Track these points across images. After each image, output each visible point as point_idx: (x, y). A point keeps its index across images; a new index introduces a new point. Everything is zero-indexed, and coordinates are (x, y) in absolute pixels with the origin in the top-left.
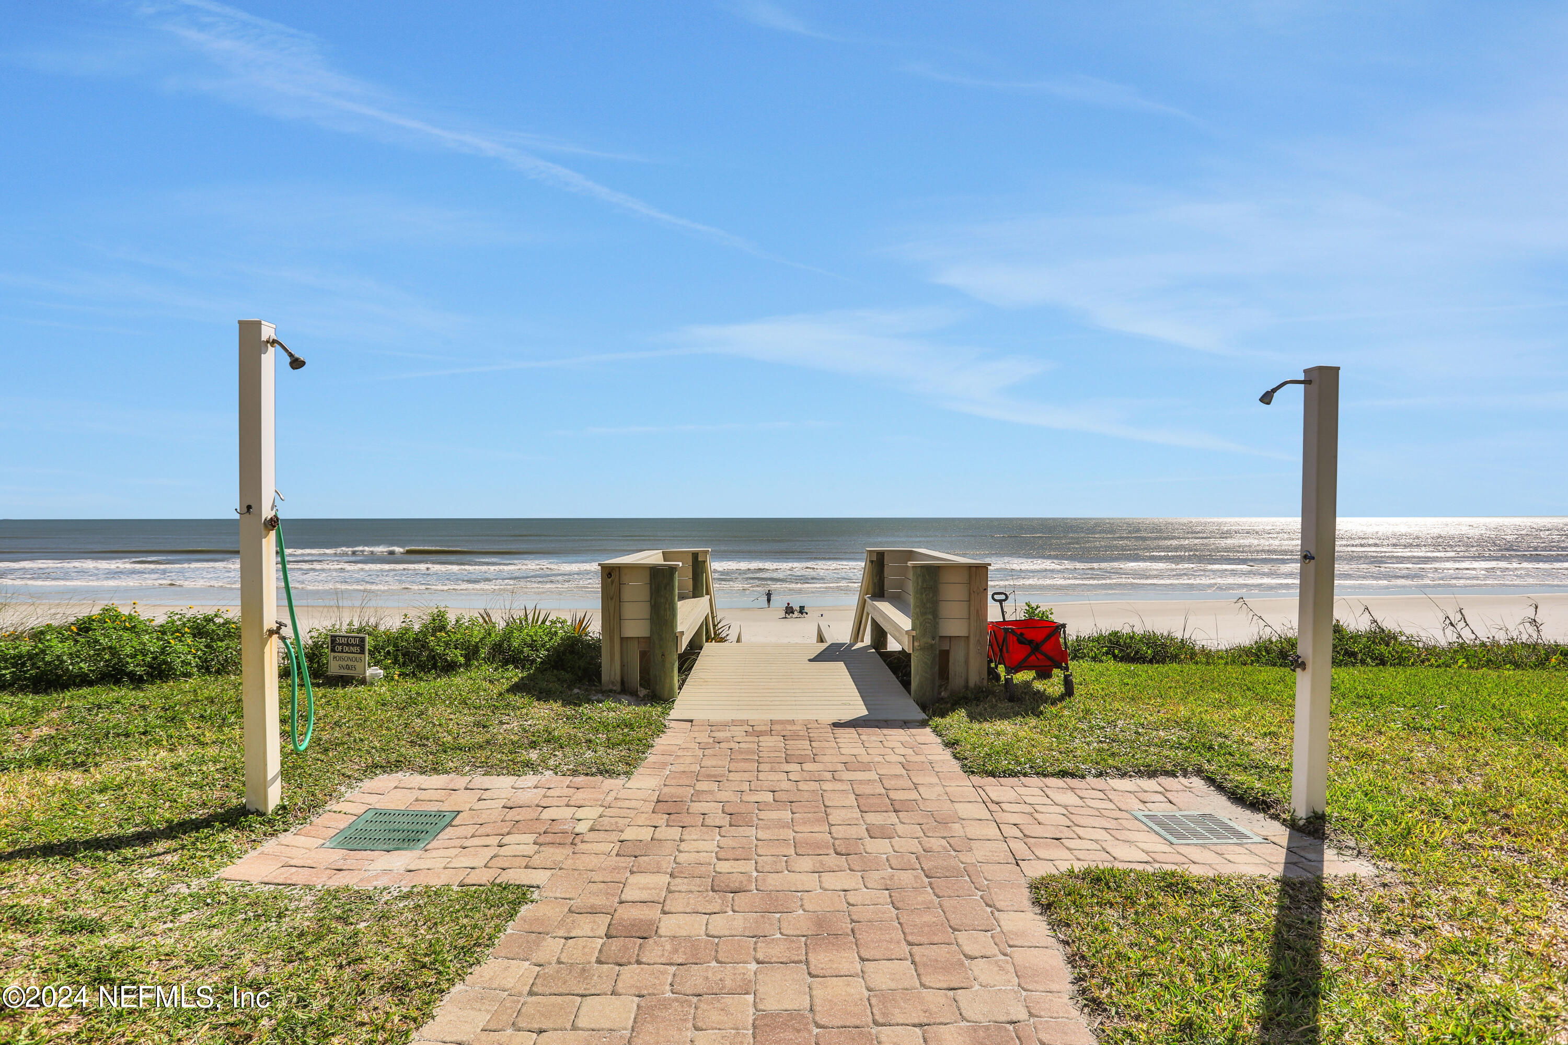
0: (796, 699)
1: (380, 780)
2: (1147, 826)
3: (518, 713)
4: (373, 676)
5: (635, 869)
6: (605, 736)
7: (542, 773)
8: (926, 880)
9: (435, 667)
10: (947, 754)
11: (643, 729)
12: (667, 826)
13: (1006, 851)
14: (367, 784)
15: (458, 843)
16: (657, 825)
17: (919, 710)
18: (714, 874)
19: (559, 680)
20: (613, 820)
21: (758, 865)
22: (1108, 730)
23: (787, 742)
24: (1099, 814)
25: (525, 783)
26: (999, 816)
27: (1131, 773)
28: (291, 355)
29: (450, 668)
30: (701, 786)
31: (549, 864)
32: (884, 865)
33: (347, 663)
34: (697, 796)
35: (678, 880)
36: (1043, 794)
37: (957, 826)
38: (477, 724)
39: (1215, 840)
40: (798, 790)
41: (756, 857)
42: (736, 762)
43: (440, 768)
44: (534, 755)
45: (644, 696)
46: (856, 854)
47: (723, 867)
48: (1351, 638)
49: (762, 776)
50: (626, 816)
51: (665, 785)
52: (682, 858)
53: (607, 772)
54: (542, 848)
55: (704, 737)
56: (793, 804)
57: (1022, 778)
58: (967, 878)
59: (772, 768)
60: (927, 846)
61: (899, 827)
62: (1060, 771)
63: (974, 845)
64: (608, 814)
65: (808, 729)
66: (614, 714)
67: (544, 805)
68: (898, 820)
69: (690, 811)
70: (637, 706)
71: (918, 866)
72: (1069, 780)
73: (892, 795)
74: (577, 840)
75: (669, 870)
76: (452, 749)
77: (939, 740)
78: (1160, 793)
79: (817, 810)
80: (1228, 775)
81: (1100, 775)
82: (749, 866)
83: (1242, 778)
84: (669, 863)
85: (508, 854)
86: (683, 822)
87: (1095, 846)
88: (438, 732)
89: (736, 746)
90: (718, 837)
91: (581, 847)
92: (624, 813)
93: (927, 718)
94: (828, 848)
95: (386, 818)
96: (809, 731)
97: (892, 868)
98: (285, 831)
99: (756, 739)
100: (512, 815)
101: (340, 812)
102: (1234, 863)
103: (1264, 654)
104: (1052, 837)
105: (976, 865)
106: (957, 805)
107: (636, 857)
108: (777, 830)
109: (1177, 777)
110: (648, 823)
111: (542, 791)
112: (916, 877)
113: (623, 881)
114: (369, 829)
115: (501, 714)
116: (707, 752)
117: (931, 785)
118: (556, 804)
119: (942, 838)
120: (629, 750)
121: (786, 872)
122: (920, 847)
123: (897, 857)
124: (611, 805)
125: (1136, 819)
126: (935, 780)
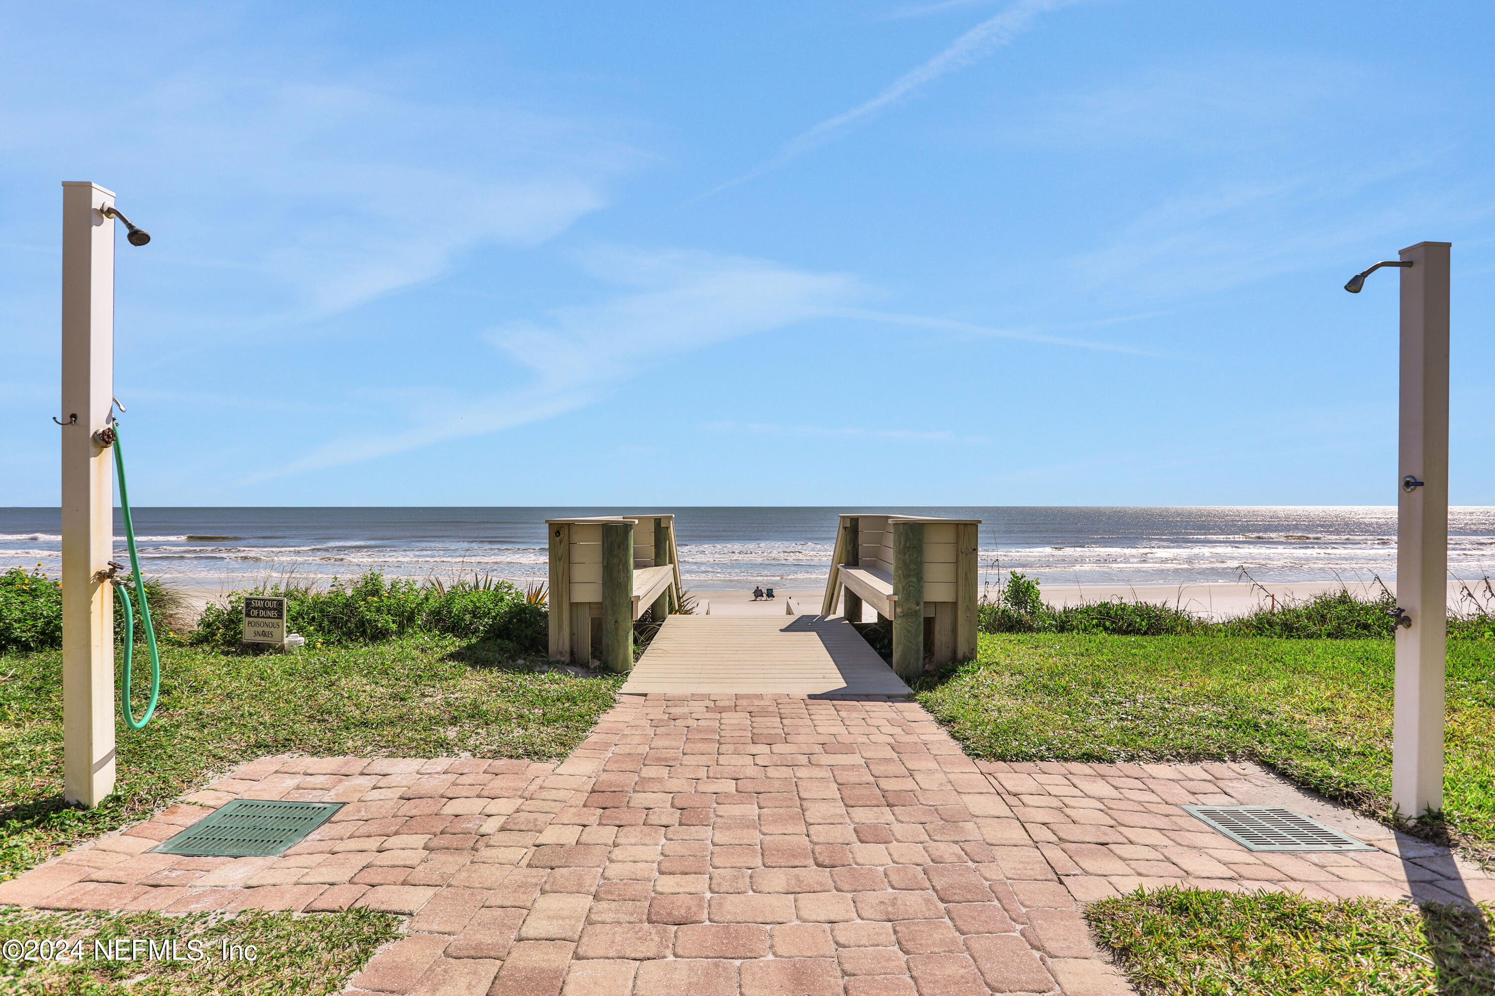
0: (765, 671)
1: (259, 763)
2: (1209, 825)
3: (445, 684)
4: (292, 644)
5: (547, 887)
6: (541, 711)
7: (458, 755)
8: (942, 906)
9: (363, 634)
10: (941, 735)
11: (587, 703)
12: (599, 825)
13: (1041, 862)
14: (244, 768)
15: (326, 846)
16: (586, 823)
17: (903, 684)
18: (653, 895)
19: (501, 650)
20: (531, 816)
21: (714, 881)
22: (1127, 706)
23: (753, 719)
24: (1144, 810)
25: (435, 766)
26: (1021, 811)
27: (1169, 757)
28: (130, 226)
29: (379, 635)
30: (647, 772)
31: (435, 879)
32: (882, 882)
33: (263, 629)
34: (642, 785)
35: (604, 905)
36: (1069, 783)
37: (970, 826)
38: (394, 697)
39: (1303, 846)
40: (767, 778)
41: (711, 869)
42: (692, 742)
43: (336, 748)
44: (452, 733)
45: (595, 668)
46: (843, 866)
47: (667, 884)
48: (1362, 609)
49: (723, 760)
50: (548, 810)
51: (604, 771)
52: (613, 871)
53: (536, 753)
54: (433, 855)
55: (657, 713)
56: (760, 796)
57: (1038, 762)
58: (996, 903)
59: (735, 750)
60: (936, 854)
61: (897, 828)
62: (1084, 754)
63: (999, 852)
64: (528, 809)
65: (778, 704)
66: (557, 686)
67: (451, 796)
68: (893, 818)
69: (631, 804)
70: (586, 678)
71: (927, 884)
72: (1096, 765)
73: (886, 784)
74: (481, 844)
75: (593, 890)
76: (356, 725)
77: (931, 717)
78: (1210, 781)
79: (790, 803)
80: (1292, 759)
81: (1131, 758)
82: (700, 884)
83: (1309, 763)
84: (595, 878)
85: (386, 864)
86: (620, 820)
87: (1154, 855)
88: (344, 705)
89: (693, 723)
90: (664, 841)
91: (485, 853)
92: (546, 806)
93: (913, 692)
94: (805, 857)
95: (250, 811)
96: (780, 706)
97: (894, 888)
98: (113, 829)
99: (718, 716)
100: (408, 808)
101: (195, 803)
102: (1347, 880)
103: (1267, 626)
104: (1095, 840)
105: (1005, 883)
106: (965, 798)
107: (552, 869)
108: (739, 831)
109: (1225, 762)
110: (576, 820)
111: (451, 777)
112: (927, 901)
113: (529, 904)
114: (223, 826)
115: (425, 685)
116: (659, 731)
117: (930, 772)
118: (465, 794)
119: (954, 842)
120: (568, 727)
121: (751, 893)
122: (926, 855)
123: (899, 870)
124: (534, 797)
125: (1192, 815)
126: (933, 765)
